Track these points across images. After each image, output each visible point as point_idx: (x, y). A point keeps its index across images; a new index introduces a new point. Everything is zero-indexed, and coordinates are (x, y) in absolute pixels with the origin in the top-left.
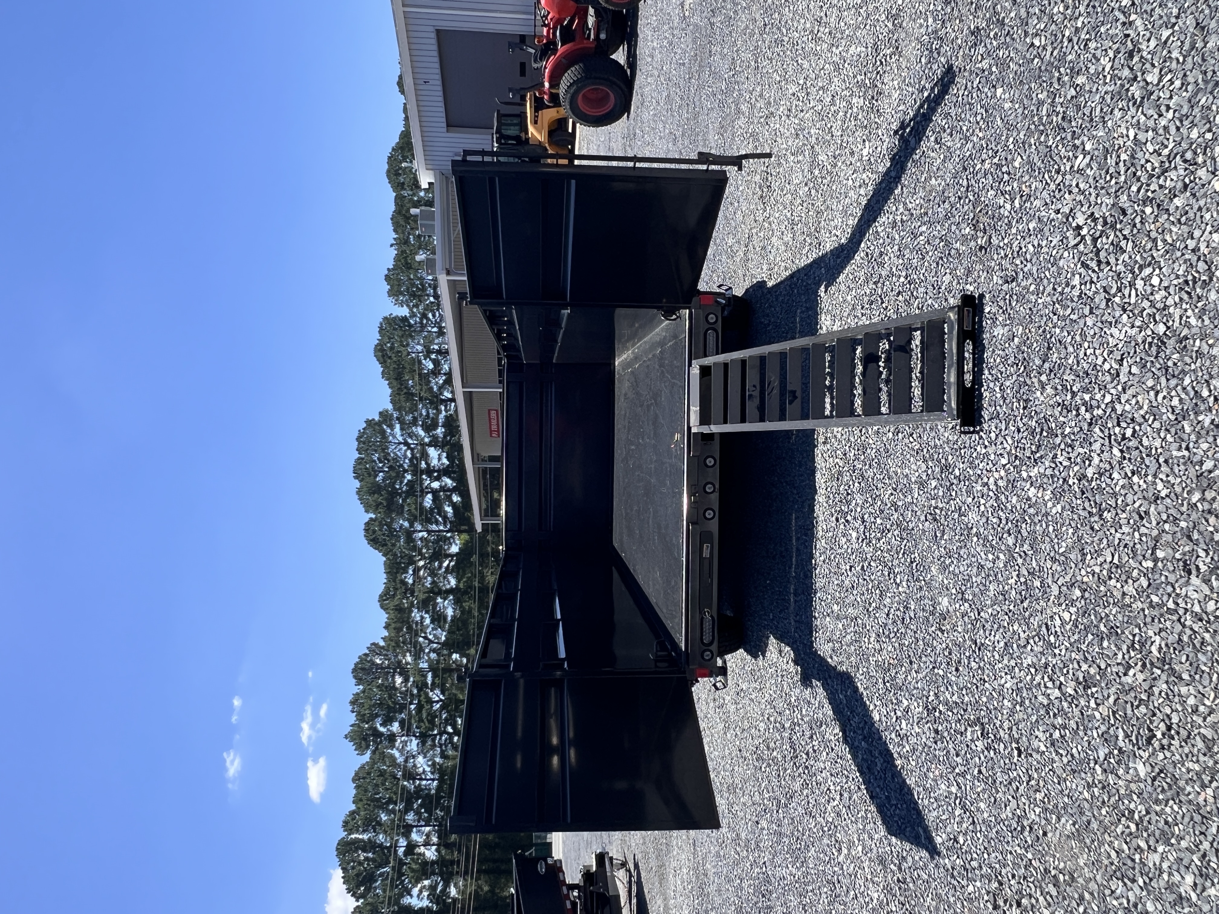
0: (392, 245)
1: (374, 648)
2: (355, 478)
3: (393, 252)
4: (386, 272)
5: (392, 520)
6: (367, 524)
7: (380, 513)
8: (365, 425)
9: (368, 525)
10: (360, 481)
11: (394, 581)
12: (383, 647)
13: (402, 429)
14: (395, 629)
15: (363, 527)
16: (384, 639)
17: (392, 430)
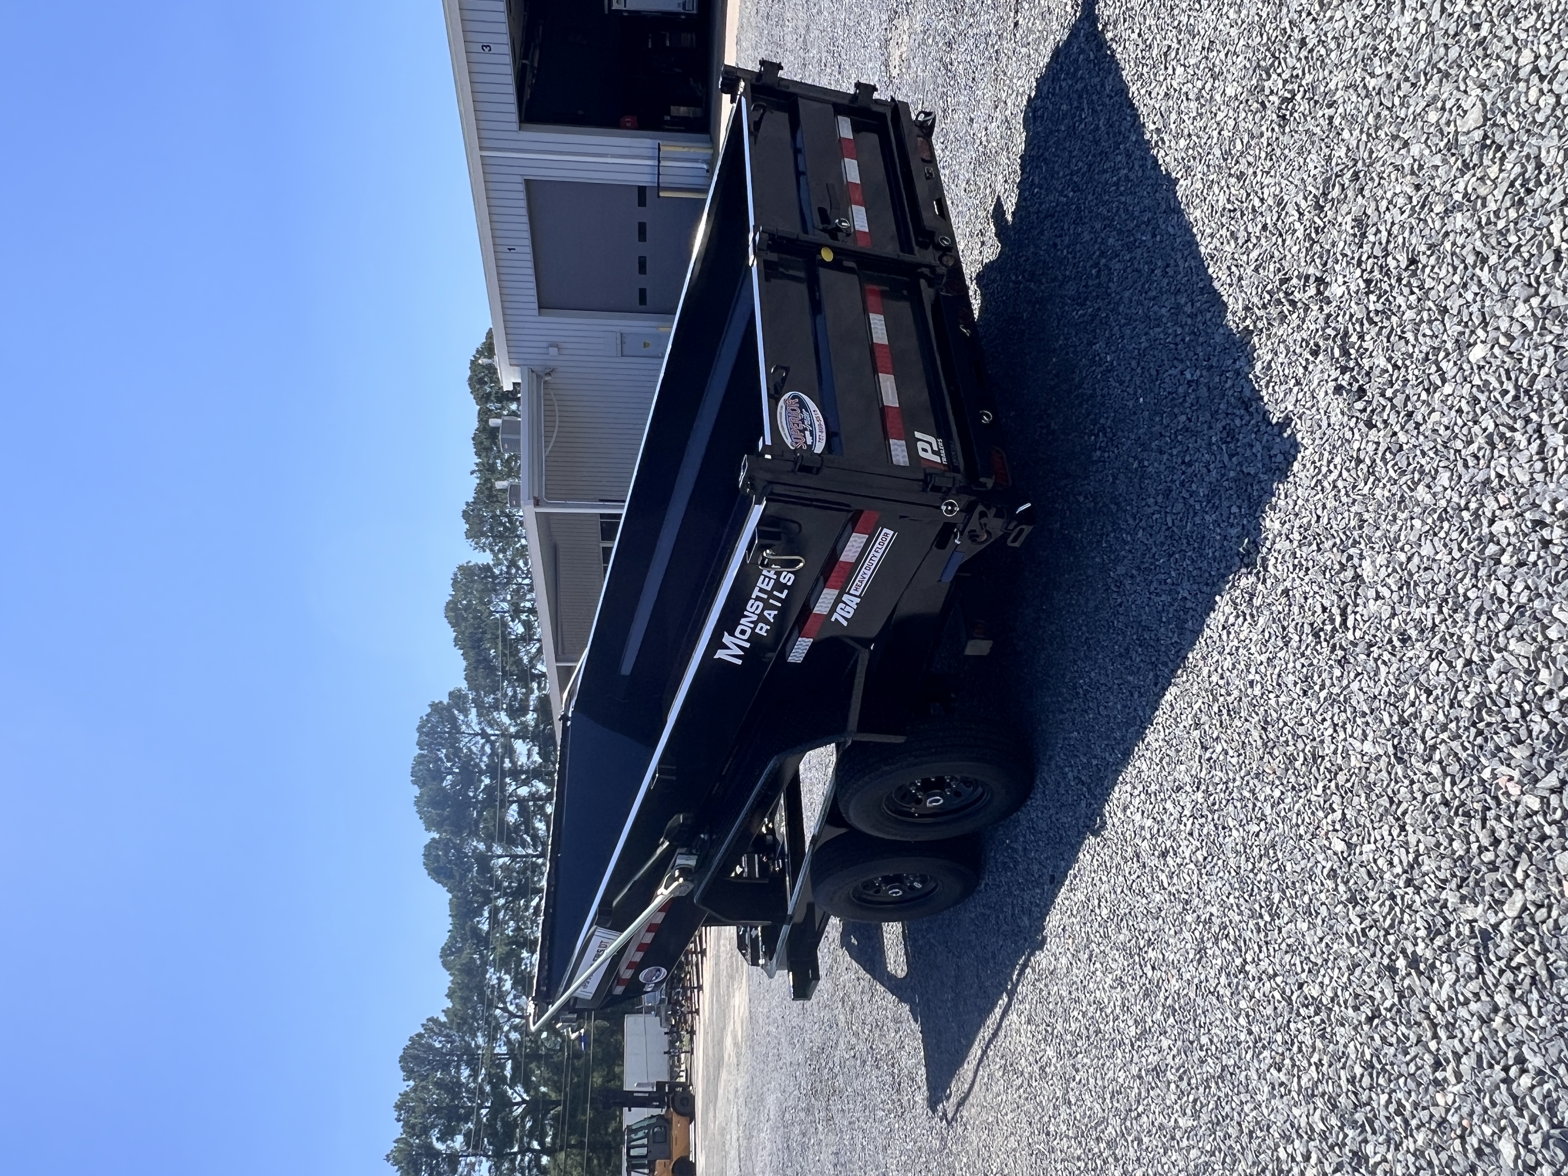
0: (472, 473)
1: (433, 1026)
2: (414, 783)
3: (474, 481)
4: (464, 507)
5: (463, 840)
6: (428, 847)
7: (445, 831)
8: (429, 710)
9: (430, 849)
10: (420, 787)
11: (464, 929)
12: (443, 1025)
13: (479, 715)
14: (462, 998)
15: (422, 851)
16: (446, 1012)
17: (466, 716)
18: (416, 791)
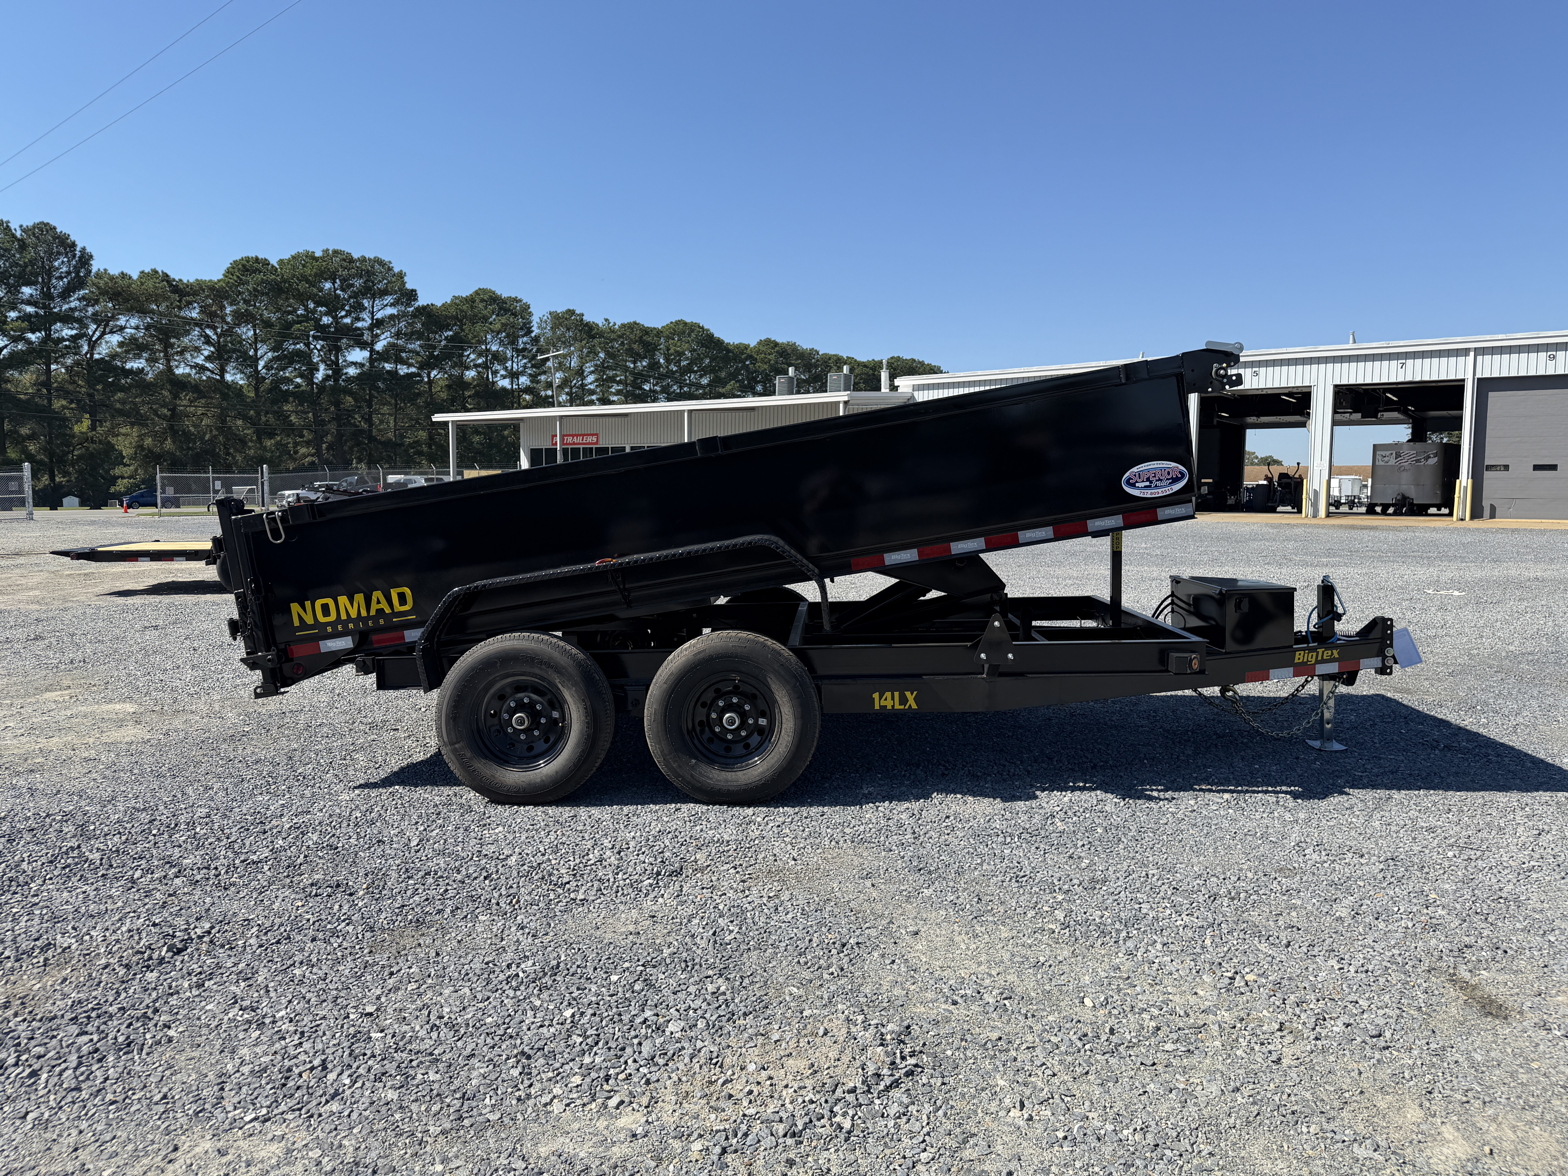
0: (606, 320)
3: (600, 322)
4: (578, 312)
6: (266, 263)
8: (396, 270)
10: (322, 258)
13: (392, 317)
15: (261, 256)
17: (392, 305)
18: (318, 254)
